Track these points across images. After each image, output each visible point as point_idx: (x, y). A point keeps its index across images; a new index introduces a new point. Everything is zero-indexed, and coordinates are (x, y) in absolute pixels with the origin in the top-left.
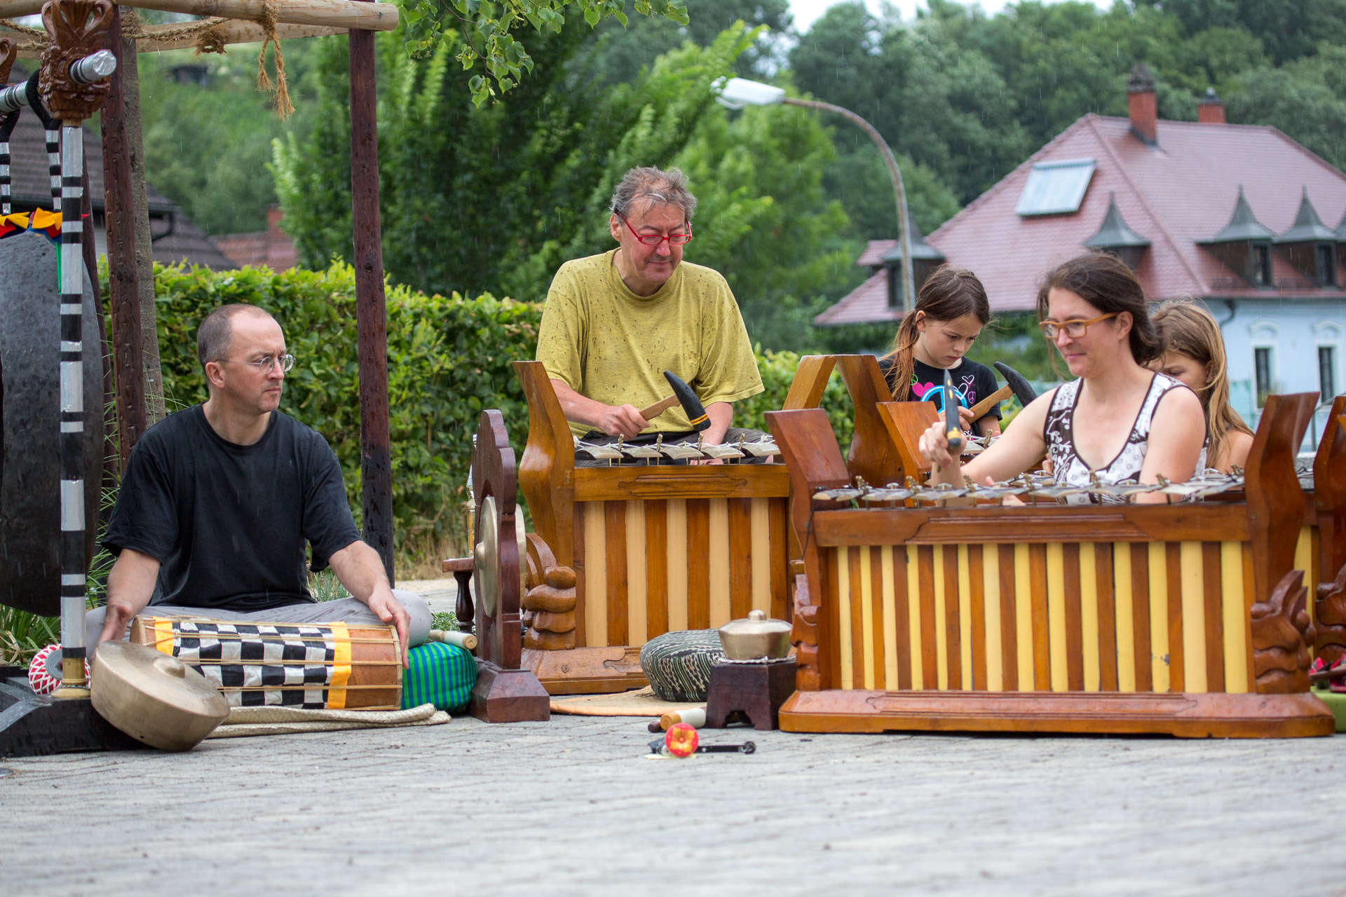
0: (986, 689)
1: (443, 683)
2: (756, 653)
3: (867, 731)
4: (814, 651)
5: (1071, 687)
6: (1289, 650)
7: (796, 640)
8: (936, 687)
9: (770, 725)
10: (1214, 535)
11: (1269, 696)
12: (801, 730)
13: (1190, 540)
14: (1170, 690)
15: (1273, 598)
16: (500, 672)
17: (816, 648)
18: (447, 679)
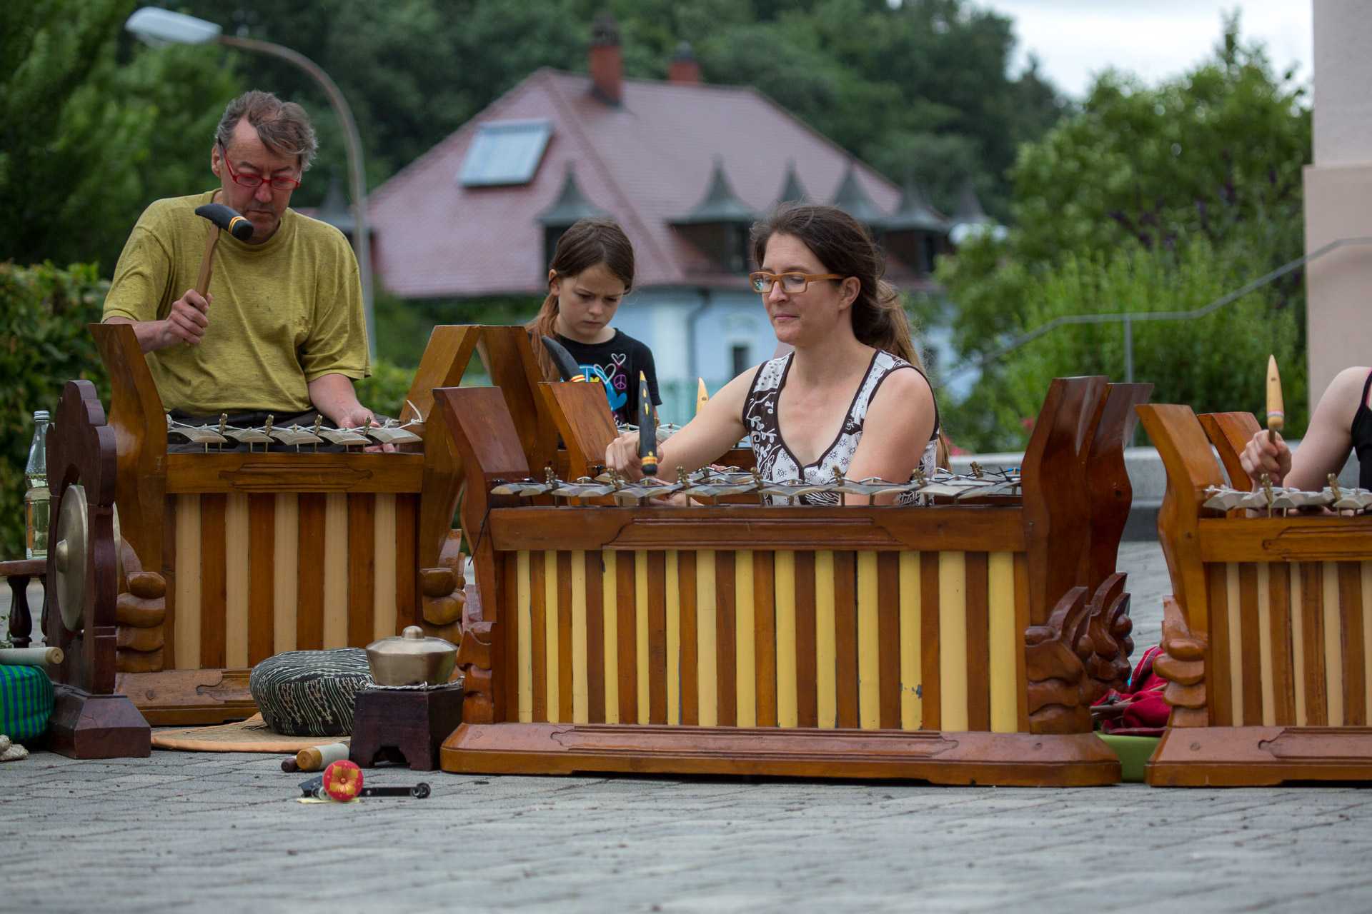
0: (698, 724)
1: (16, 709)
2: (413, 678)
3: (551, 772)
4: (488, 675)
5: (801, 722)
6: (1068, 682)
7: (465, 661)
8: (635, 720)
9: (429, 764)
10: (980, 544)
11: (1045, 737)
12: (469, 770)
13: (951, 549)
14: (921, 728)
15: (1051, 620)
16: (89, 698)
17: (490, 672)
18: (20, 705)
